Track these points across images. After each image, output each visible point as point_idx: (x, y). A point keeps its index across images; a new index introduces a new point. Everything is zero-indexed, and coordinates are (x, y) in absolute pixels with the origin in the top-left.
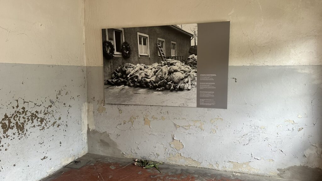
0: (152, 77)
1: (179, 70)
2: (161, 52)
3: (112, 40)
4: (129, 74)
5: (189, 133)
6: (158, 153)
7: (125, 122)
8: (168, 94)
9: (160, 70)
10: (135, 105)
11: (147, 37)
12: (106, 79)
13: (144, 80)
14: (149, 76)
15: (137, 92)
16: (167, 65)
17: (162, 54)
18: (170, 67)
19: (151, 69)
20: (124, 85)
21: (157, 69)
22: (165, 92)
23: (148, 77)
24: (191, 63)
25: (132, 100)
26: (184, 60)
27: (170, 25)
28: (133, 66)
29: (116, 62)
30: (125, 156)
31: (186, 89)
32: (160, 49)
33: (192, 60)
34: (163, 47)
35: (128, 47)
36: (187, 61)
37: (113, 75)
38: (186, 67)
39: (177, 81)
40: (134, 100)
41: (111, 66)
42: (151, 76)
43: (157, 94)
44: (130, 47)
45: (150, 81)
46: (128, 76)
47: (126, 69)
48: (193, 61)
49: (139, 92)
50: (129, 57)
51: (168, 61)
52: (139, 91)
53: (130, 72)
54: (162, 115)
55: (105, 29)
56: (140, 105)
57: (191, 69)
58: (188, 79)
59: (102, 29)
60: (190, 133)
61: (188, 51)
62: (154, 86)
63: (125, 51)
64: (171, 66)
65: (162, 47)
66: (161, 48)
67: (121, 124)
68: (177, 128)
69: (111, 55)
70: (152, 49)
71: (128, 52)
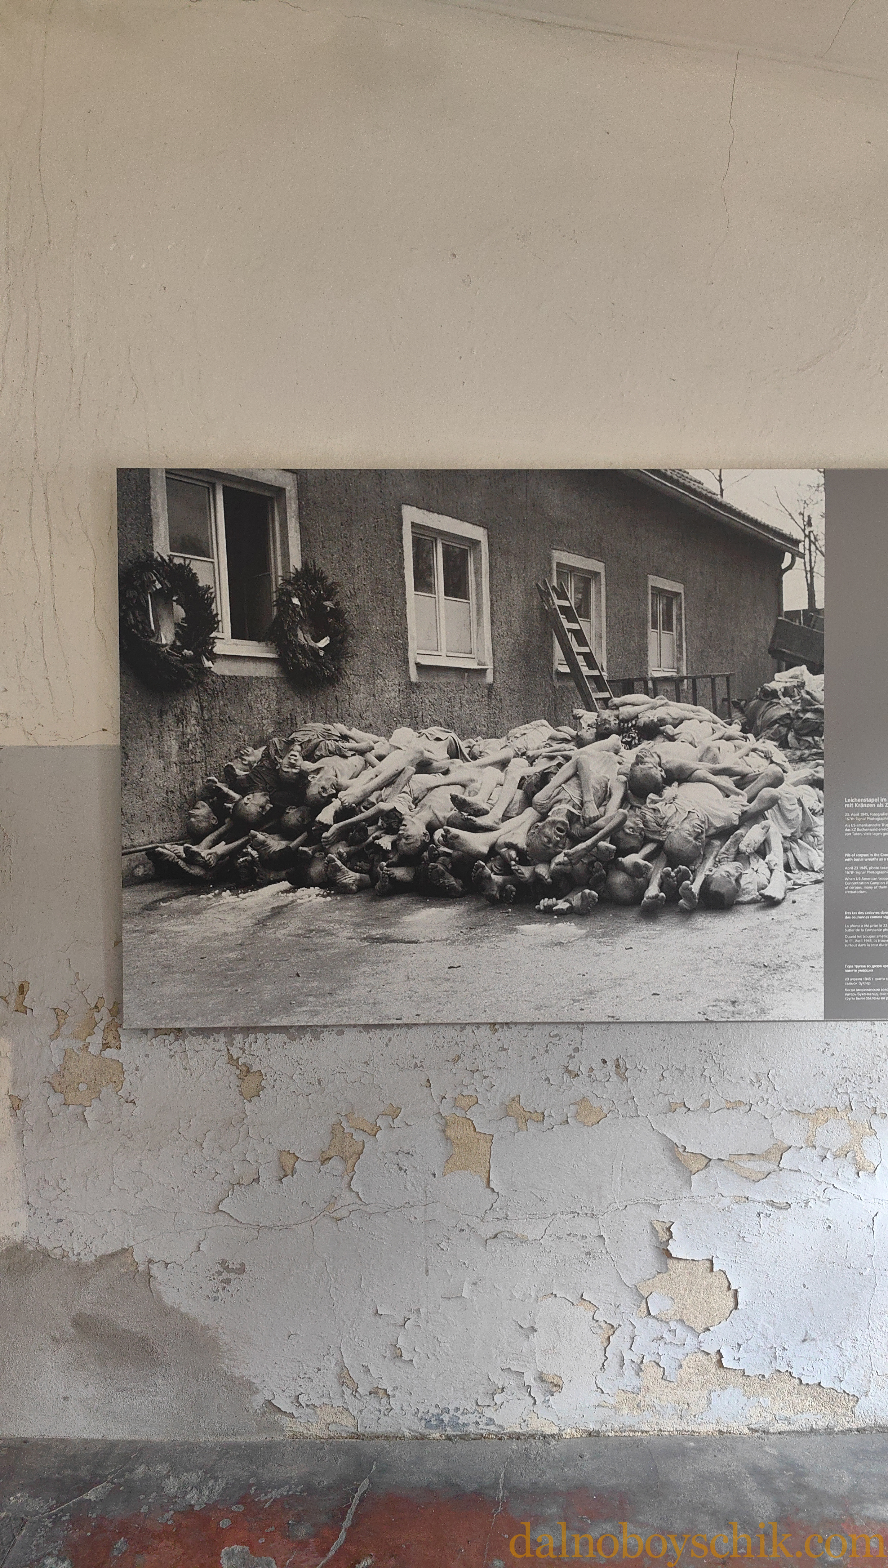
0: (506, 817)
1: (703, 770)
2: (576, 648)
3: (202, 550)
4: (328, 801)
5: (772, 1203)
6: (549, 1370)
7: (289, 1161)
8: (627, 939)
9: (567, 769)
10: (367, 1027)
11: (475, 543)
12: (141, 840)
13: (448, 840)
14: (486, 813)
15: (389, 931)
16: (615, 739)
17: (580, 658)
18: (636, 750)
19: (503, 764)
20: (286, 885)
21: (541, 765)
22: (598, 924)
23: (480, 821)
24: (787, 721)
25: (354, 993)
26: (736, 705)
27: (641, 468)
28: (363, 745)
29: (231, 711)
30: (285, 1421)
31: (755, 894)
32: (567, 625)
33: (788, 700)
34: (587, 616)
35: (329, 604)
36: (757, 708)
37: (203, 810)
38: (754, 750)
39: (688, 848)
40: (364, 992)
41: (183, 746)
42: (497, 812)
43: (545, 939)
44: (346, 604)
45: (494, 849)
46: (326, 816)
47: (308, 766)
48: (798, 707)
49: (408, 934)
50: (333, 680)
51: (625, 711)
52: (408, 919)
53: (339, 788)
54: (581, 1087)
55: (145, 474)
56: (409, 1026)
57: (787, 765)
58: (767, 829)
59: (119, 471)
60: (780, 1200)
61: (764, 642)
62: (520, 884)
63: (303, 637)
64: (645, 744)
65: (583, 610)
66: (572, 619)
67: (257, 1180)
68: (687, 1174)
69: (185, 659)
70: (509, 623)
71: (324, 642)
